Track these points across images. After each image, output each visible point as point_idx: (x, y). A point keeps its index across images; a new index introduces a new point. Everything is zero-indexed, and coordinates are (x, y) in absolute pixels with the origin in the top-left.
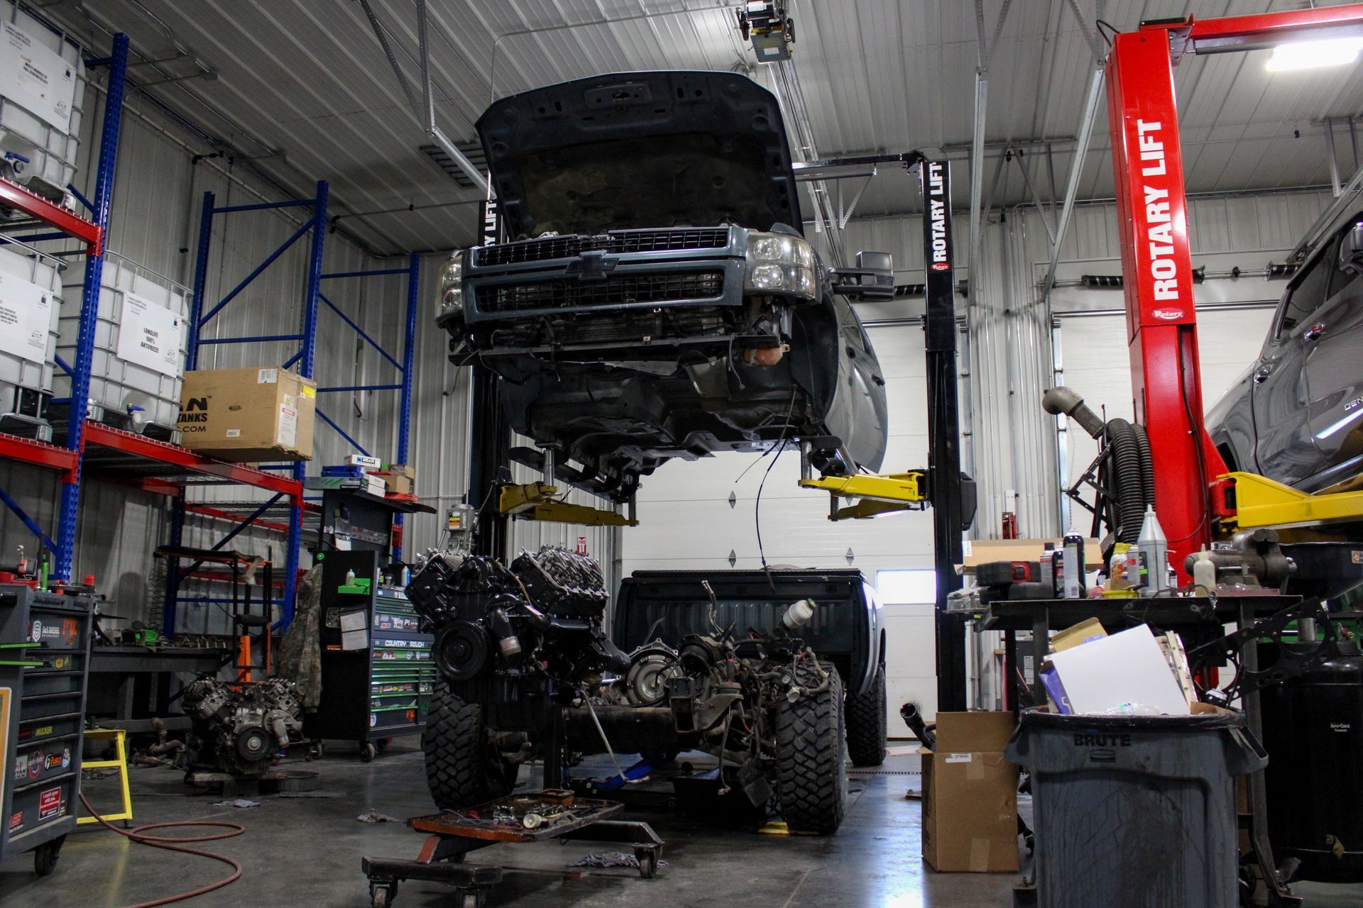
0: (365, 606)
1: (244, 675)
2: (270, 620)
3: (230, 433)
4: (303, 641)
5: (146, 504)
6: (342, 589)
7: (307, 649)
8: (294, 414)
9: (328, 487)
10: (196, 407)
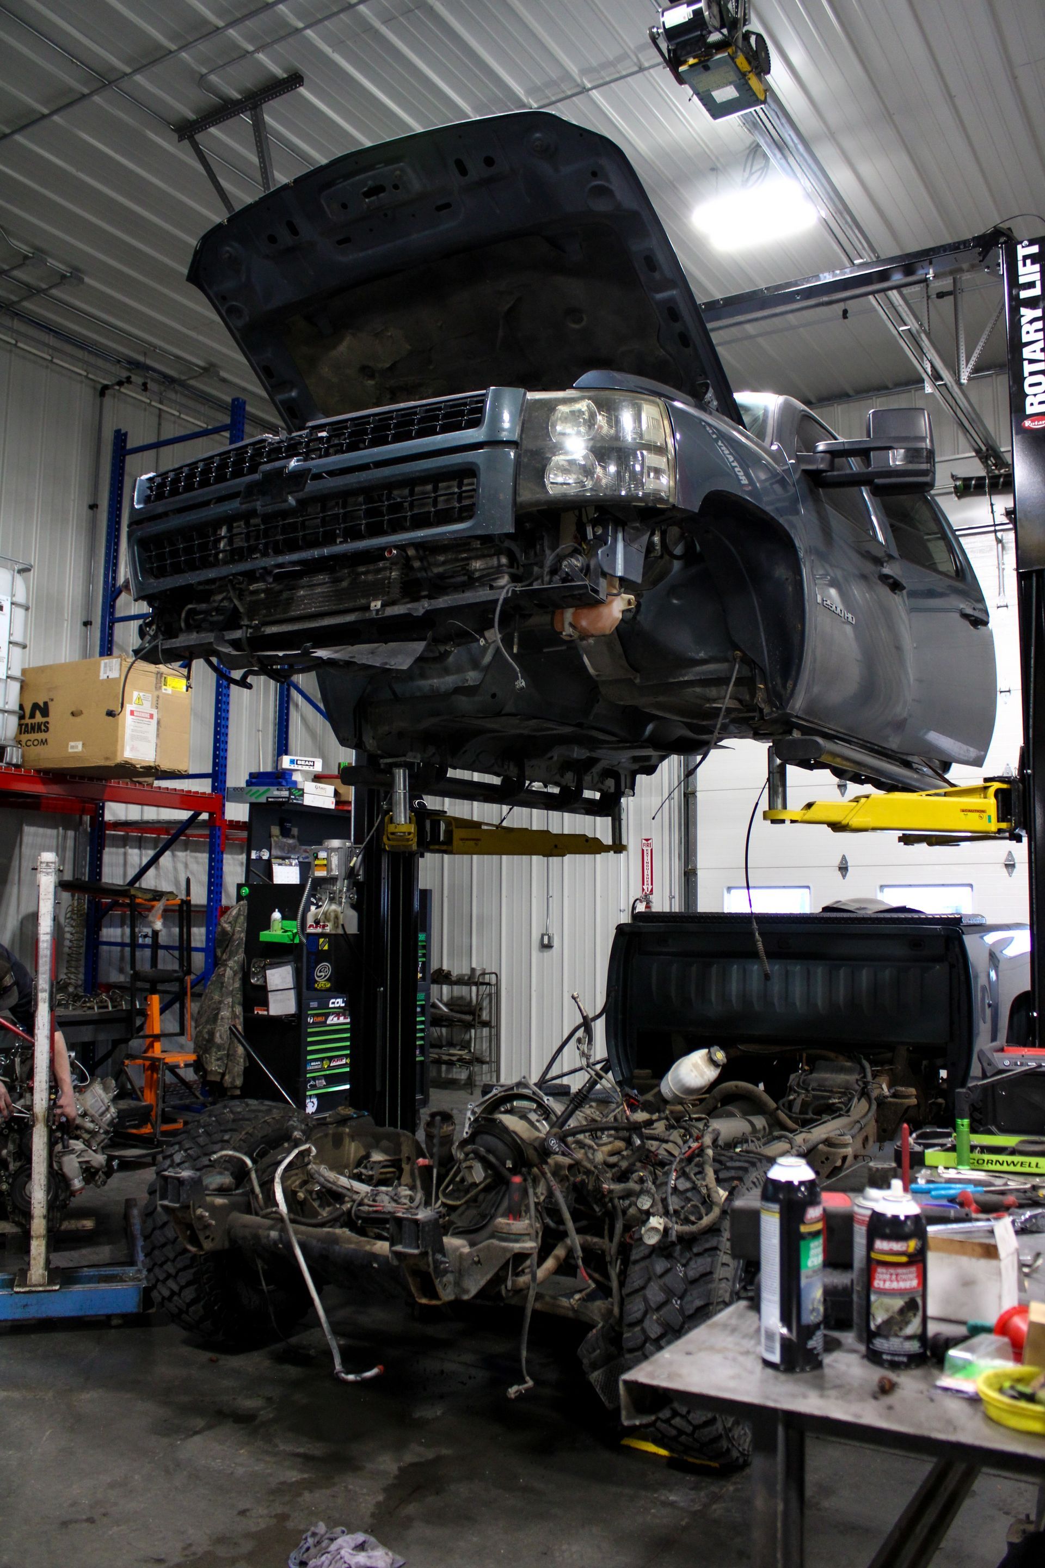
0: (291, 958)
1: (151, 1046)
2: (189, 972)
3: (72, 747)
4: (220, 1002)
5: (55, 827)
6: (265, 936)
7: (225, 1013)
8: (151, 716)
9: (254, 800)
10: (38, 714)
